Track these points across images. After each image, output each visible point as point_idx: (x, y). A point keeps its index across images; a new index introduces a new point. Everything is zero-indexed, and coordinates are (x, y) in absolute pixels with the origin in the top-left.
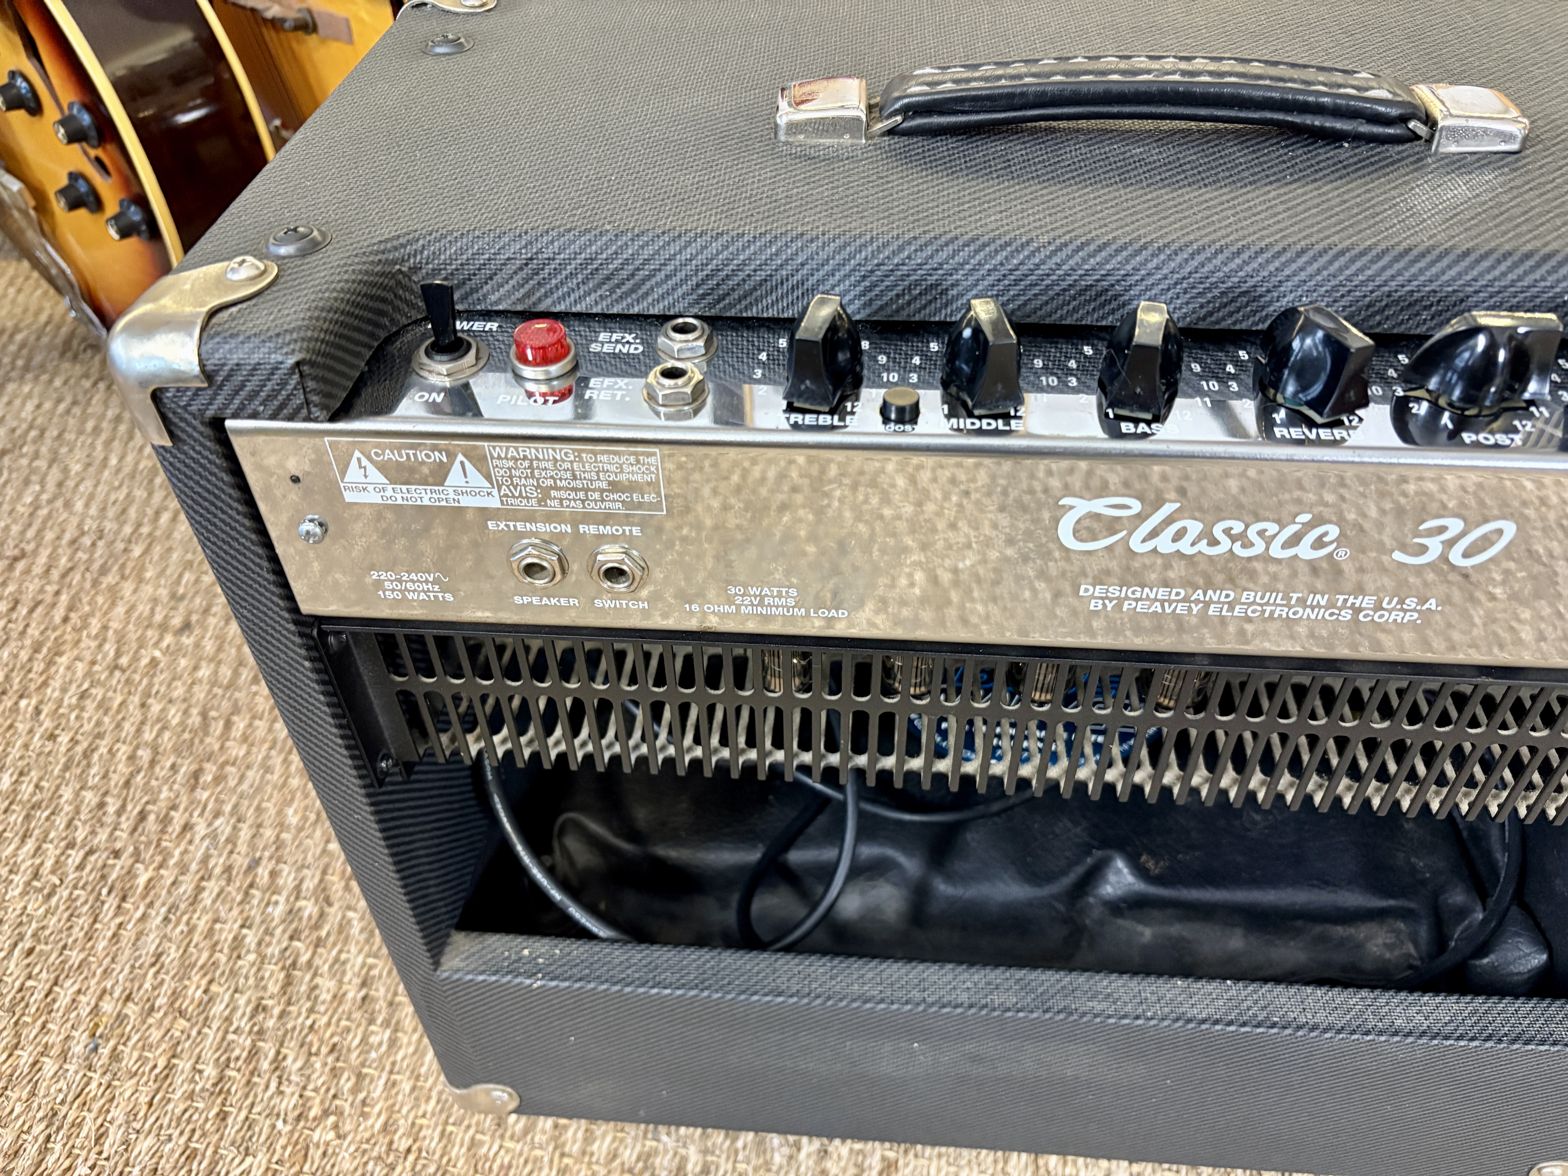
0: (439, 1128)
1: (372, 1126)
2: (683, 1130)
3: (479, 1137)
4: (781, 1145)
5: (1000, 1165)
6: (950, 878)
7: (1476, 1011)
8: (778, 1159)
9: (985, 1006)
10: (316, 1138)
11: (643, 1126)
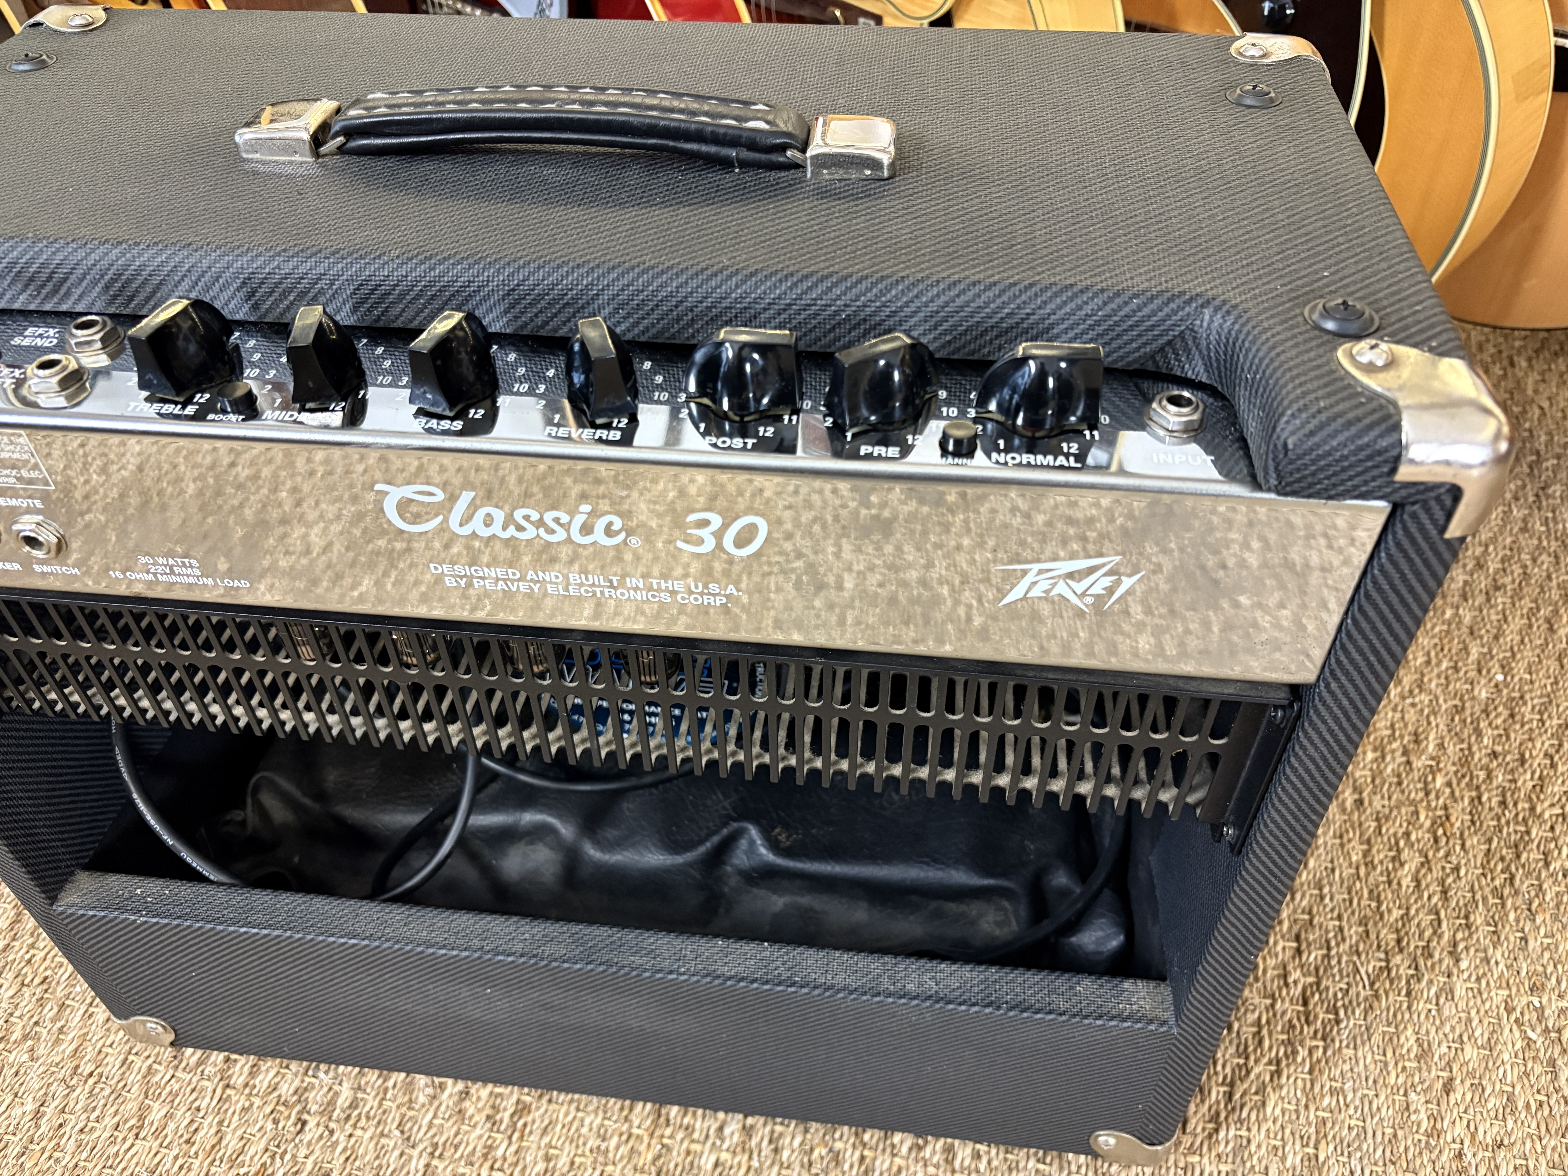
0: (122, 1057)
1: (64, 1051)
2: (341, 1068)
3: (155, 1066)
4: (427, 1086)
5: (625, 1113)
6: (600, 845)
7: (987, 979)
8: (422, 1099)
9: (534, 956)
10: (11, 1059)
11: (305, 1064)
